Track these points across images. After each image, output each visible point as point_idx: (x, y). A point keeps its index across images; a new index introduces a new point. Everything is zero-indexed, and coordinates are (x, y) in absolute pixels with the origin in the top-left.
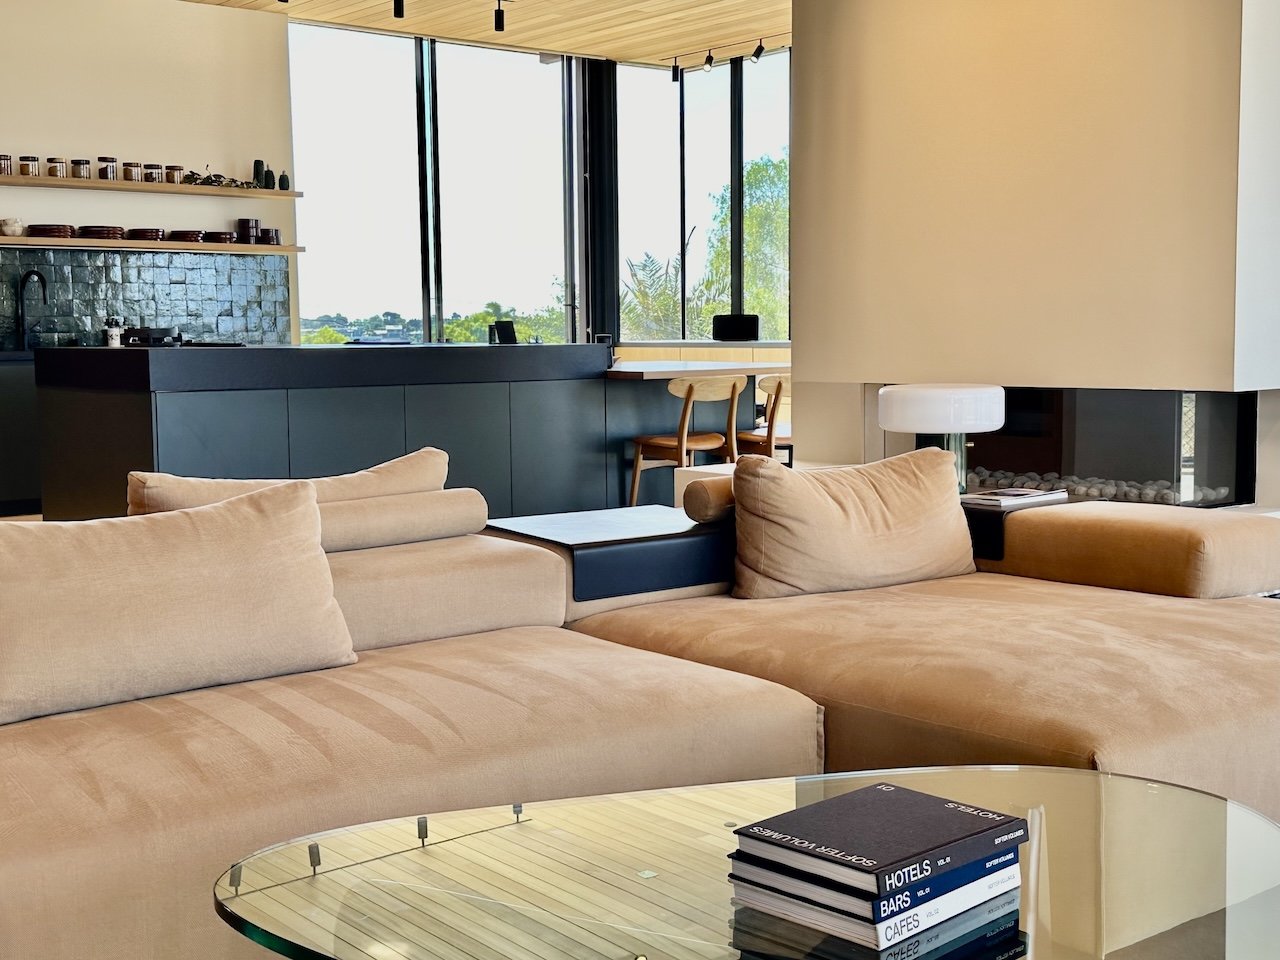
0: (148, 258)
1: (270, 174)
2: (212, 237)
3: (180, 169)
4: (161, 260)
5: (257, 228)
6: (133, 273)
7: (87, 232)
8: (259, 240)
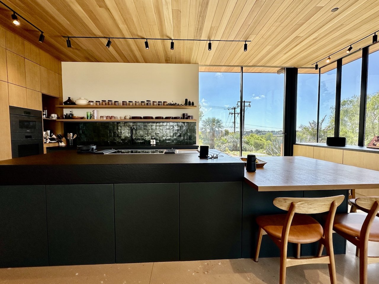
0: (161, 124)
1: (190, 102)
2: (175, 118)
4: (165, 124)
5: (186, 116)
6: (158, 127)
7: (145, 118)
8: (187, 118)
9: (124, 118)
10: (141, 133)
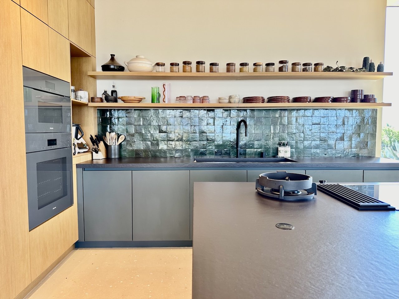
0: (301, 112)
1: (372, 65)
2: (336, 100)
3: (322, 64)
4: (309, 113)
5: (361, 94)
6: (294, 120)
7: (272, 100)
8: (363, 101)
9: (227, 101)
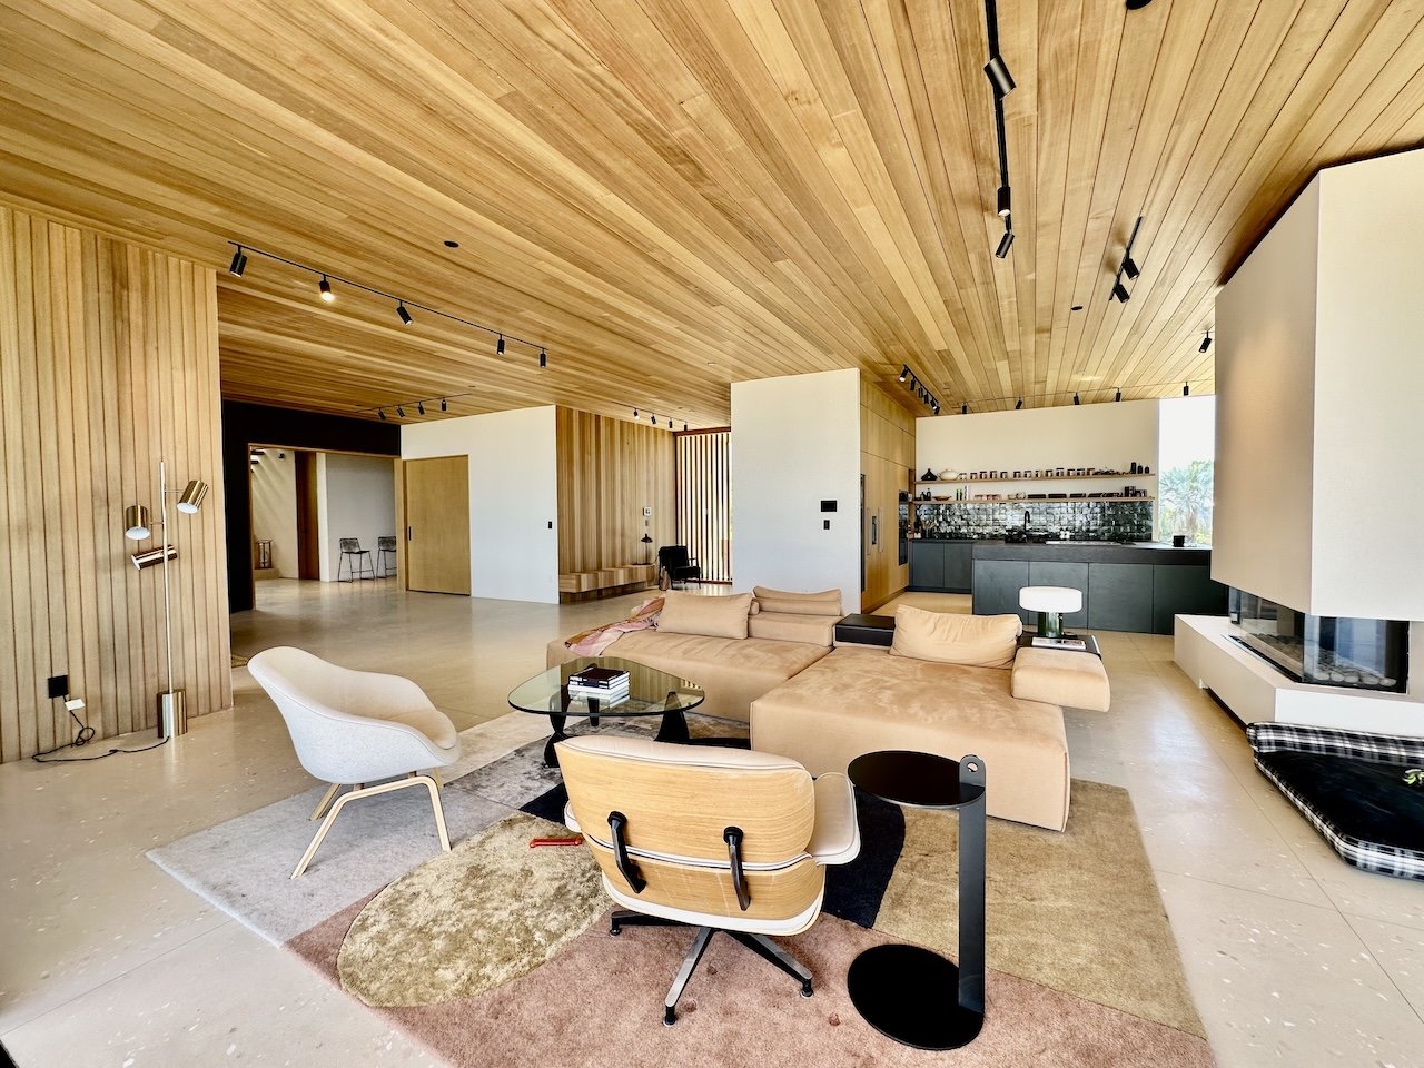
1: (1140, 467)
2: (1110, 495)
3: (1093, 469)
5: (1134, 490)
7: (1052, 495)
8: (1134, 495)
9: (1015, 497)
10: (1043, 519)
